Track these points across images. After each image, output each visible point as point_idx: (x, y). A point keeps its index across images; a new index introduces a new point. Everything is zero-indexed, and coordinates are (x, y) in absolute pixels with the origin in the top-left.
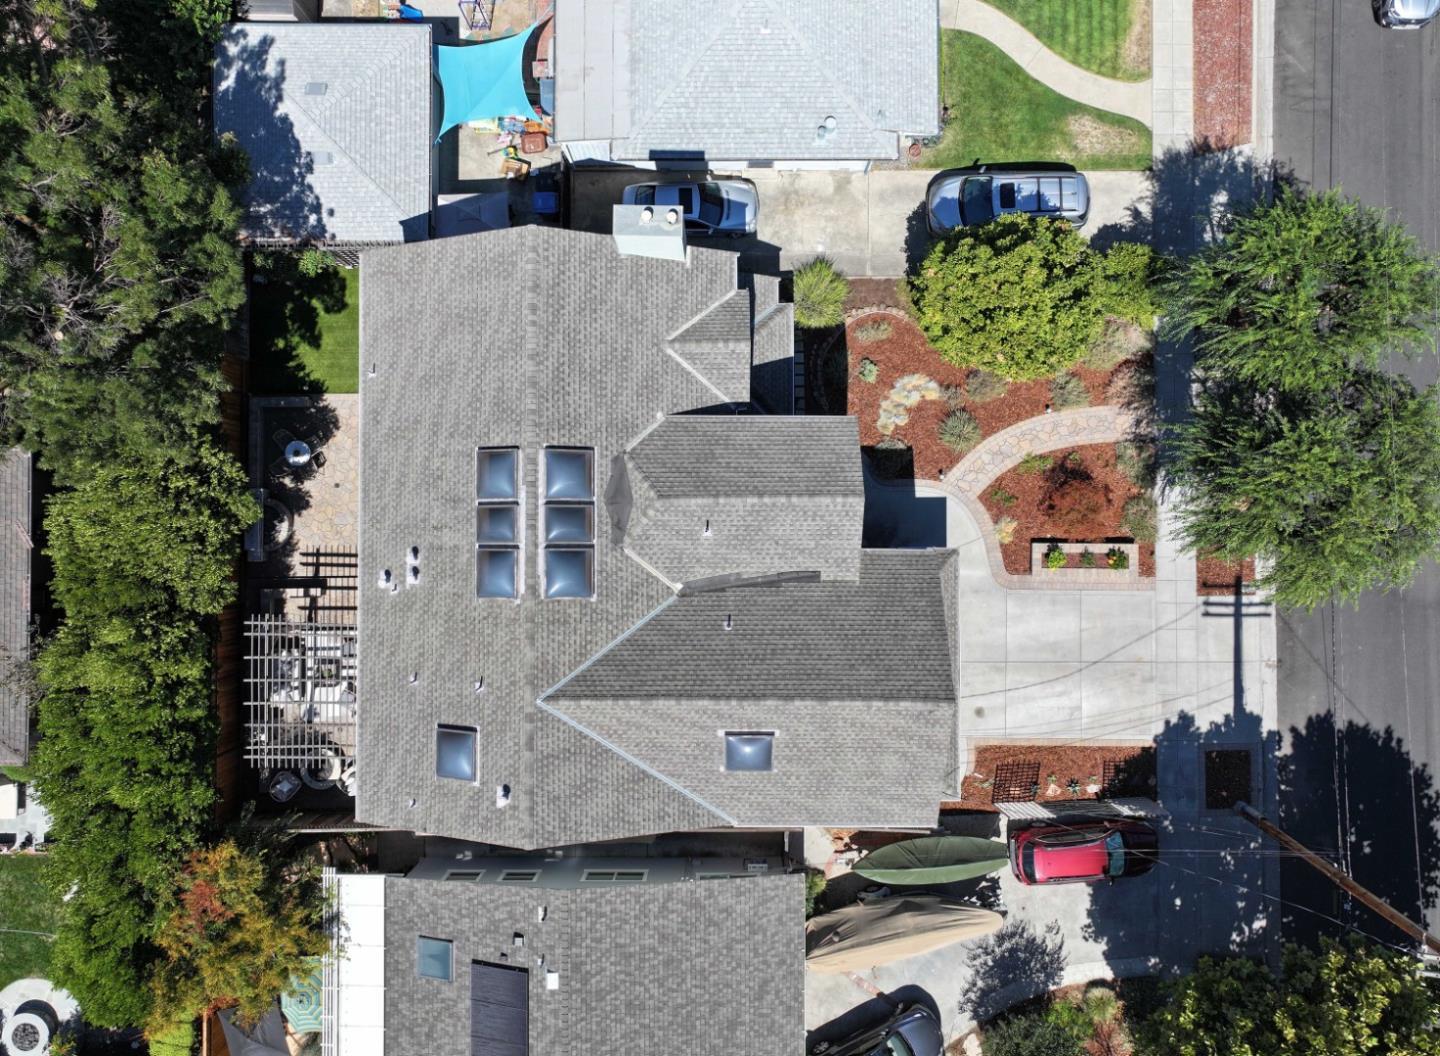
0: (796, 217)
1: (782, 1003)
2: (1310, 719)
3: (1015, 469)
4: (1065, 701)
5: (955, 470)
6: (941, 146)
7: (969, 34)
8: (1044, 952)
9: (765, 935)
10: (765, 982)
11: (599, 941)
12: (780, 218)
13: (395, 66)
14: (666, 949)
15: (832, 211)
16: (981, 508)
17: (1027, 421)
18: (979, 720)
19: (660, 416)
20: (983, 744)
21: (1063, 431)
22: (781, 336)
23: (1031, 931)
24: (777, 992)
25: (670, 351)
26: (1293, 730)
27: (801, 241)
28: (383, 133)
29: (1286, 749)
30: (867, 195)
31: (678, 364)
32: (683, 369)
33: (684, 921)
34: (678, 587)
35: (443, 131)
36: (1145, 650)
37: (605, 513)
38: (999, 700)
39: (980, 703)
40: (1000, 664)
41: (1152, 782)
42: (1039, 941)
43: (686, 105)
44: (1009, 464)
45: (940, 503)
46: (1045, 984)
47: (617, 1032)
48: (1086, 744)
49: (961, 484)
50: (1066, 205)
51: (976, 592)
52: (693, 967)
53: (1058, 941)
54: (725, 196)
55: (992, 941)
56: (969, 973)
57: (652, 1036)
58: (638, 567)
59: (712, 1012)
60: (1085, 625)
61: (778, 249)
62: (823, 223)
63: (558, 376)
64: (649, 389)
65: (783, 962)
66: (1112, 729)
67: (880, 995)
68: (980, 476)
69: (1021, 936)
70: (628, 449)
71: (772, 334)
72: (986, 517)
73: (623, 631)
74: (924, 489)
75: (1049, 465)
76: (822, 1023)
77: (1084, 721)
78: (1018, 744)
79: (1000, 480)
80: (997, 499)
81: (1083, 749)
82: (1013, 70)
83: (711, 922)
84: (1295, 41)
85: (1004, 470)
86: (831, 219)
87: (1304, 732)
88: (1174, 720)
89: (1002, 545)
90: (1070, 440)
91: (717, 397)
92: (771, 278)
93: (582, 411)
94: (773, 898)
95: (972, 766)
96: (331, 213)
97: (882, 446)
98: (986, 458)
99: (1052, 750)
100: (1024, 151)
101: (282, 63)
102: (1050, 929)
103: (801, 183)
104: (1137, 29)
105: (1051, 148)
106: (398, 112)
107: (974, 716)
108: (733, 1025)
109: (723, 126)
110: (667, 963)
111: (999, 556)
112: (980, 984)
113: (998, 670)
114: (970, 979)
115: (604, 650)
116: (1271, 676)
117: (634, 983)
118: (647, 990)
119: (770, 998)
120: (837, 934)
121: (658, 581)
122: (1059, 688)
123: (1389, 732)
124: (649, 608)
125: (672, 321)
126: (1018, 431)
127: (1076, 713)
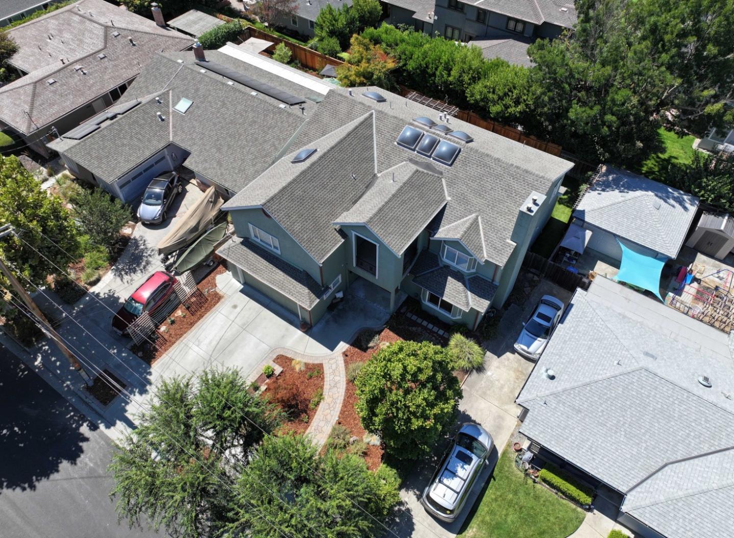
0: (511, 372)
1: (210, 168)
2: (82, 452)
3: (322, 388)
4: (207, 341)
5: (343, 362)
6: (514, 464)
8: (126, 274)
9: (236, 174)
10: (221, 166)
11: (282, 122)
14: (261, 141)
15: (506, 390)
16: (316, 362)
17: (340, 409)
18: (233, 304)
19: (449, 198)
20: (222, 300)
21: (322, 424)
22: (455, 297)
23: (138, 275)
24: (214, 168)
25: (473, 215)
26: (87, 440)
27: (498, 367)
28: (628, 219)
29: (84, 429)
30: (506, 411)
31: (467, 216)
32: (463, 217)
33: (264, 150)
34: (379, 175)
35: (623, 247)
37: (424, 160)
38: (232, 317)
39: (238, 309)
40: (246, 327)
41: (140, 354)
42: (132, 274)
44: (326, 387)
45: (332, 347)
46: (117, 267)
47: (251, 115)
48: (182, 339)
49: (334, 360)
51: (283, 337)
52: (248, 146)
53: (125, 281)
54: (539, 339)
55: (150, 259)
56: (149, 246)
57: (240, 124)
58: (396, 164)
59: (229, 145)
61: (499, 357)
62: (502, 382)
63: (485, 165)
64: (462, 199)
65: (222, 174)
66: (176, 352)
67: (175, 216)
68: (331, 371)
69: (141, 270)
70: (443, 180)
71: (459, 293)
72: (311, 362)
73: (377, 148)
74: (343, 346)
75: (311, 406)
76: (186, 196)
77: (191, 344)
78: (209, 313)
79: (323, 379)
80: (315, 372)
81: (181, 335)
83: (256, 158)
85: (325, 383)
86: (502, 387)
87: (81, 444)
88: (148, 387)
89: (293, 359)
90: (315, 424)
91: (444, 226)
92: (485, 309)
93: (468, 169)
95: (218, 291)
96: (599, 194)
97: (377, 337)
98: (337, 378)
99: (192, 324)
100: (486, 509)
101: (673, 206)
102: (132, 280)
105: (479, 527)
106: (636, 228)
107: (235, 304)
108: (219, 150)
110: (256, 139)
111: (289, 356)
112: (142, 247)
113: (244, 324)
114: (148, 245)
115: (375, 139)
117: (260, 126)
118: (255, 129)
119: (215, 165)
120: (211, 202)
121: (387, 169)
122: (214, 343)
123: (32, 487)
124: (379, 162)
125: (486, 222)
126: (338, 401)
127: (197, 343)
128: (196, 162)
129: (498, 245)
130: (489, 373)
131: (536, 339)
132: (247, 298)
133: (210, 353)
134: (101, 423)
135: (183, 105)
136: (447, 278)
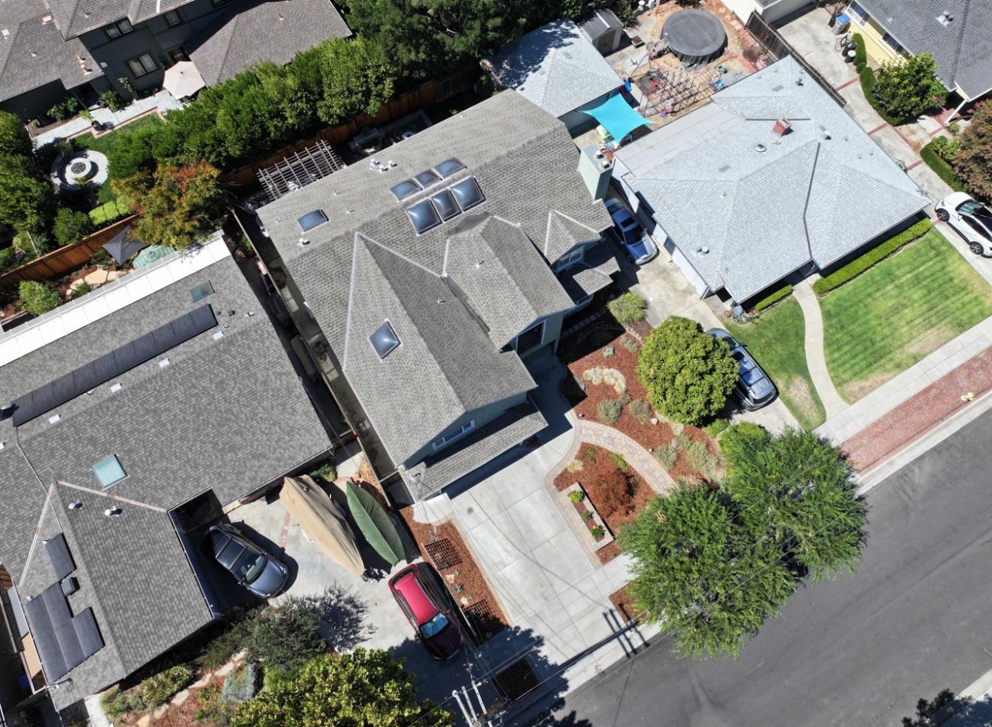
0: (657, 281)
1: (256, 472)
2: (586, 721)
3: (610, 453)
4: (504, 555)
5: (589, 422)
6: (739, 325)
7: (800, 308)
8: (355, 633)
9: (289, 441)
10: (264, 456)
11: (249, 348)
12: (652, 274)
13: (598, 78)
14: (260, 388)
15: (672, 294)
16: (578, 447)
17: (638, 444)
18: (466, 512)
19: (518, 225)
20: (454, 522)
21: (646, 466)
22: (594, 283)
23: (364, 617)
24: (261, 466)
25: (550, 214)
26: (573, 714)
27: (648, 289)
28: (568, 88)
29: (559, 715)
30: (691, 305)
31: (547, 221)
32: (546, 225)
33: (278, 390)
34: (445, 275)
35: (589, 112)
36: (560, 586)
37: (460, 220)
38: (483, 518)
39: (476, 508)
40: (503, 507)
41: (488, 635)
42: (360, 625)
43: (667, 189)
44: (610, 448)
45: (569, 427)
46: (337, 643)
47: (205, 383)
48: (487, 582)
49: (583, 429)
50: (753, 387)
51: (533, 471)
52: (256, 408)
53: (367, 636)
54: (643, 239)
55: (346, 596)
56: (321, 594)
57: (209, 404)
58: (444, 250)
59: (236, 433)
60: (552, 541)
61: (638, 282)
62: (663, 294)
63: (508, 168)
64: (527, 214)
65: (279, 460)
66: (504, 592)
67: (283, 549)
68: (594, 437)
69: (358, 612)
70: (495, 217)
71: (592, 278)
72: (576, 453)
73: (410, 258)
74: (570, 415)
75: (625, 470)
77: (499, 573)
78: (465, 543)
79: (600, 449)
80: (588, 452)
81: (483, 582)
82: (800, 335)
83: (284, 405)
84: (927, 467)
85: (606, 447)
86: (668, 296)
87: (576, 722)
88: (534, 635)
89: (566, 470)
90: (644, 473)
91: (543, 248)
92: (617, 265)
93: (499, 186)
94: (312, 435)
95: (439, 524)
96: (522, 89)
97: (576, 378)
98: (605, 434)
99: (473, 565)
100: (767, 364)
101: (571, 43)
102: (370, 627)
103: (674, 274)
104: (867, 383)
105: (779, 377)
106: (581, 89)
107: (467, 509)
108: (233, 449)
109: (670, 209)
110: (252, 392)
111: (560, 472)
112: (318, 604)
113: (499, 507)
114: (318, 596)
115: (396, 253)
116: (592, 673)
117: (234, 379)
118: (233, 388)
119: (256, 463)
120: (308, 490)
121: (443, 263)
122: (509, 547)
124: (427, 266)
125: (564, 208)
126: (630, 443)
127: (501, 566)
128: (233, 488)
129: (592, 213)
130: (650, 299)
131: (642, 243)
132: (466, 493)
133: (521, 554)
134: (558, 695)
135: (109, 473)
136: (573, 280)
